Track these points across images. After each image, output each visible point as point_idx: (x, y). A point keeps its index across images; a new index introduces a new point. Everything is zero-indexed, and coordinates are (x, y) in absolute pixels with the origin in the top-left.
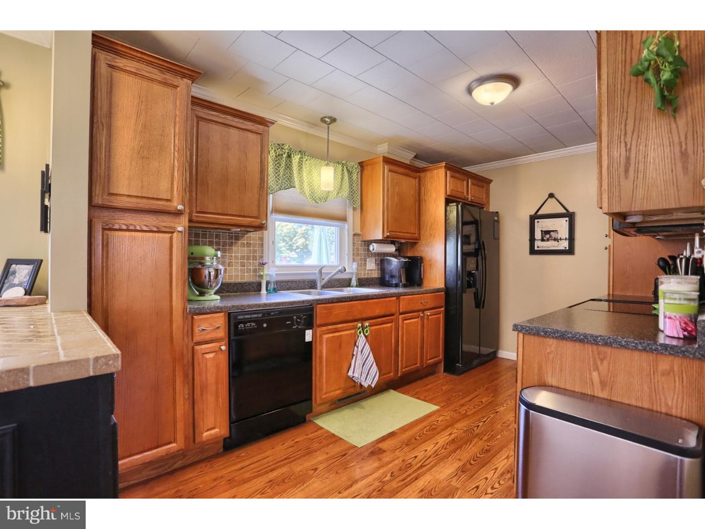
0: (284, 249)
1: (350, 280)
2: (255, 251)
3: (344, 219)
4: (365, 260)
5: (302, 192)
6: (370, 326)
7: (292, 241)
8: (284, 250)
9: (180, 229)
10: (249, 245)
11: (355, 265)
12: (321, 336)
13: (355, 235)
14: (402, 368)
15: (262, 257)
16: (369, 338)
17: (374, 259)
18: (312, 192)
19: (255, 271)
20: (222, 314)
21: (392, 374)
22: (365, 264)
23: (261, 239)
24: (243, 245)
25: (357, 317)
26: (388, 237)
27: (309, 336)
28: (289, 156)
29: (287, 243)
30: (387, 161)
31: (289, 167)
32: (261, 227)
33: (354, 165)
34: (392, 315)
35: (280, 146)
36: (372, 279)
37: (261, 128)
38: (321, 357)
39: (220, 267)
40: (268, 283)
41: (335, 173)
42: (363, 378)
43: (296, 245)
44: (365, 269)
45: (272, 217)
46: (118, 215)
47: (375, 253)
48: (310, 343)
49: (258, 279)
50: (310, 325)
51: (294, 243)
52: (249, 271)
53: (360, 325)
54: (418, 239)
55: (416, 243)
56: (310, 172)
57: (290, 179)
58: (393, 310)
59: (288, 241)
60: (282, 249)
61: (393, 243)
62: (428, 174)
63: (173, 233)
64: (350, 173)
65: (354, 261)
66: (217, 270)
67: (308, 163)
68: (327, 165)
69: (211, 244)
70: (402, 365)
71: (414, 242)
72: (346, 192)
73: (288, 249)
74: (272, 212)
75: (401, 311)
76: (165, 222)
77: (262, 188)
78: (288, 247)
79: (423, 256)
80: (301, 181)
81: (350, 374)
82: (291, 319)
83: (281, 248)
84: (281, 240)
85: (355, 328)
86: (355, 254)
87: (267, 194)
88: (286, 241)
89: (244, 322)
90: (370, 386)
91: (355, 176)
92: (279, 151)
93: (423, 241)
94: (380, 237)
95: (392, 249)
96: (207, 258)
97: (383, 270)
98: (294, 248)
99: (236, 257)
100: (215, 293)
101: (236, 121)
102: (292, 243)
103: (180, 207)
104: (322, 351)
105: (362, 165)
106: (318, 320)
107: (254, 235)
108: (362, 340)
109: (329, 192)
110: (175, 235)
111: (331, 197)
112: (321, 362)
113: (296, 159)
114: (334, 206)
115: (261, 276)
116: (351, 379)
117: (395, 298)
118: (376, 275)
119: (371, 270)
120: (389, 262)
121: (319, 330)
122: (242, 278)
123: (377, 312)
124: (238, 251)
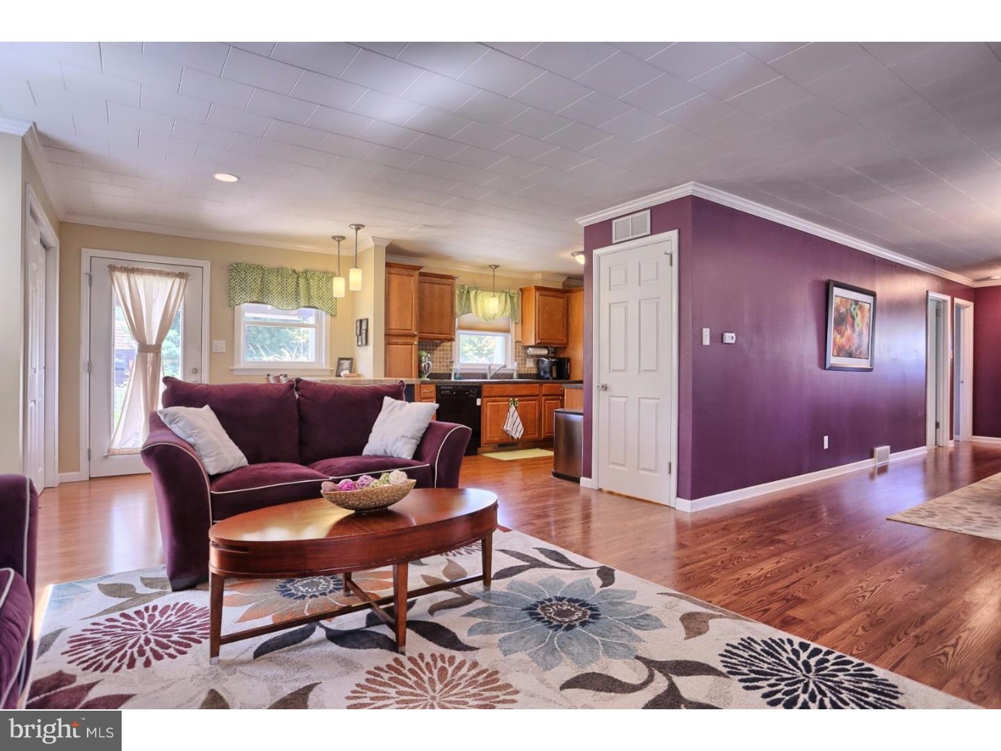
0: (471, 353)
1: (513, 374)
2: (447, 354)
3: (508, 331)
4: (525, 360)
5: (477, 315)
6: (519, 401)
7: (481, 343)
8: (471, 356)
9: (416, 343)
10: (443, 350)
11: (516, 364)
12: (486, 404)
13: (516, 342)
14: (545, 433)
15: (451, 358)
16: (519, 408)
17: (532, 360)
18: (484, 314)
19: (447, 366)
20: (433, 385)
21: (536, 435)
22: (525, 364)
23: (451, 346)
24: (440, 350)
25: (510, 394)
26: (539, 343)
27: (479, 402)
28: (468, 292)
29: (475, 345)
30: (538, 288)
31: (468, 299)
32: (452, 340)
33: (514, 291)
34: (537, 396)
35: (463, 286)
36: (531, 374)
37: (451, 281)
38: (486, 415)
39: (430, 362)
40: (455, 374)
41: (499, 300)
42: (514, 432)
43: (487, 348)
44: (525, 367)
45: (458, 332)
46: (391, 337)
47: (531, 355)
48: (480, 407)
49: (449, 372)
50: (479, 395)
51: (484, 346)
52: (444, 366)
53: (511, 399)
54: (567, 344)
55: (566, 347)
56: (482, 301)
57: (469, 306)
58: (537, 393)
59: (476, 342)
60: (468, 354)
61: (546, 347)
62: (574, 295)
63: (412, 345)
64: (512, 298)
65: (516, 360)
66: (428, 364)
67: (481, 295)
68: (494, 296)
69: (426, 350)
70: (545, 430)
71: (564, 347)
72: (508, 313)
73: (476, 354)
74: (458, 329)
75: (543, 394)
76: (409, 340)
77: (452, 315)
78: (476, 352)
79: (570, 356)
80: (477, 310)
81: (505, 428)
82: (468, 391)
83: (466, 352)
84: (466, 341)
85: (508, 401)
86: (517, 356)
87: (455, 318)
88: (473, 342)
89: (444, 390)
90: (518, 438)
91: (515, 300)
92: (462, 290)
93: (570, 346)
94: (533, 344)
95: (545, 352)
96: (423, 358)
97: (538, 368)
98: (484, 352)
99: (436, 358)
100: (428, 377)
101: (437, 280)
102: (481, 345)
103: (416, 333)
104: (487, 412)
105: (521, 290)
106: (484, 394)
107: (447, 344)
108: (513, 409)
109: (496, 314)
110: (413, 346)
111: (497, 317)
112: (486, 419)
113: (472, 294)
114: (501, 323)
115: (451, 370)
116: (505, 432)
117: (538, 385)
118: (534, 371)
119: (530, 368)
120: (543, 361)
121: (485, 399)
122: (440, 370)
123: (525, 392)
124: (438, 353)
